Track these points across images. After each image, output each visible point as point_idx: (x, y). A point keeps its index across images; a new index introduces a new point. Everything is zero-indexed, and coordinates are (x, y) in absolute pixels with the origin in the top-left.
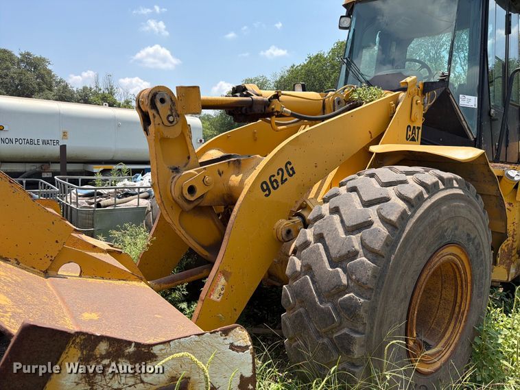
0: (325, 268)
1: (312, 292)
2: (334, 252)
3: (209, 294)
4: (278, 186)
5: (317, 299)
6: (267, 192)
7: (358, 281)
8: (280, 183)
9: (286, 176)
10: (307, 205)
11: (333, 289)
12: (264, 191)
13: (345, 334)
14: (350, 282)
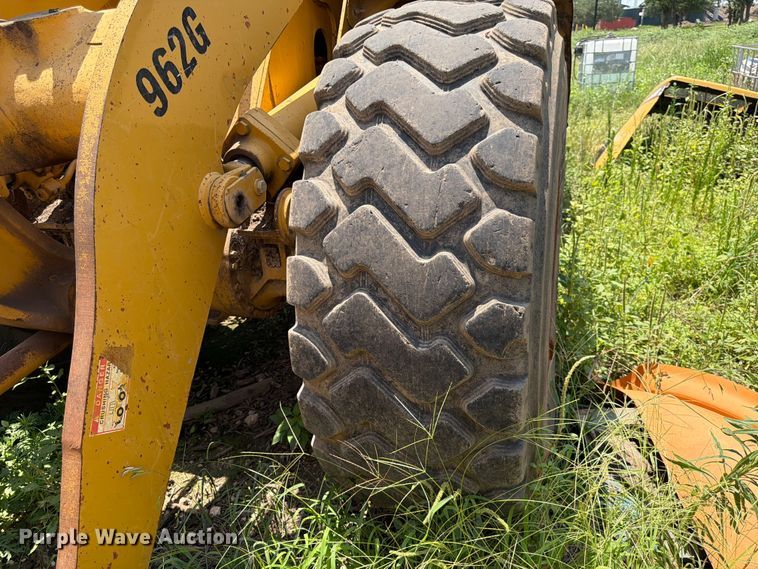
0: (410, 260)
1: (387, 326)
2: (421, 216)
3: (90, 426)
4: (179, 81)
5: (404, 340)
6: (158, 103)
7: (504, 268)
8: (182, 73)
9: (191, 52)
10: (250, 127)
11: (445, 304)
12: (149, 98)
13: (495, 392)
14: (478, 275)
